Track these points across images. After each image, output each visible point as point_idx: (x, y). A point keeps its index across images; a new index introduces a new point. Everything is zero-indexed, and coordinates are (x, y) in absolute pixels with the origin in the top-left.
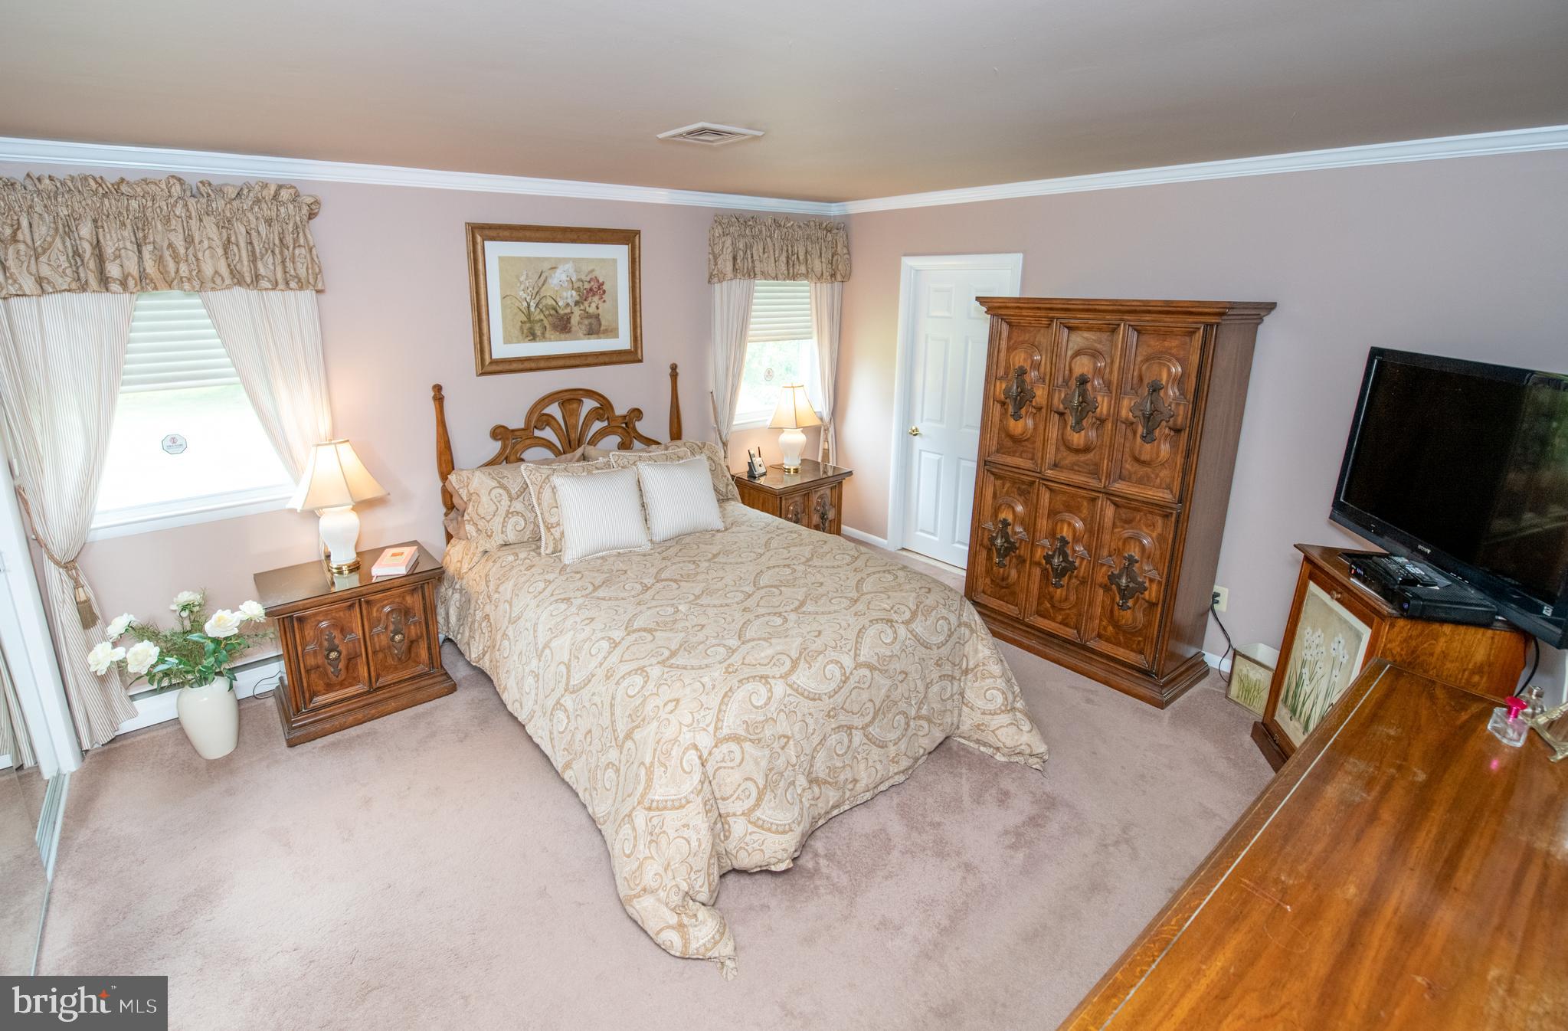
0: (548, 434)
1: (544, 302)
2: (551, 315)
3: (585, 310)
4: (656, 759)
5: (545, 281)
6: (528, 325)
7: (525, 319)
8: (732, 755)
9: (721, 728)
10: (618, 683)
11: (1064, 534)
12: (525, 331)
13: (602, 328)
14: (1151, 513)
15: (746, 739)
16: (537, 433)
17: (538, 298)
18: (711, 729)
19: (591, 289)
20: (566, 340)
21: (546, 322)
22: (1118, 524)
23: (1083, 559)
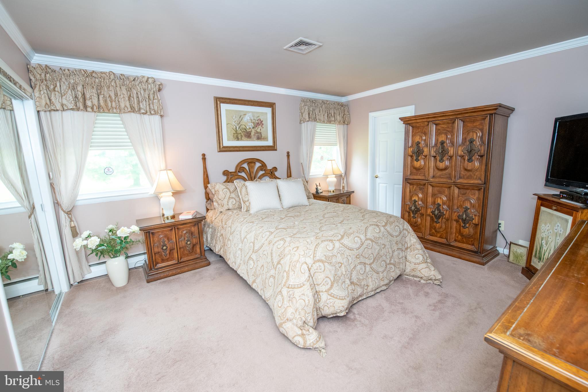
0: (243, 174)
1: (242, 126)
2: (244, 131)
3: (256, 130)
4: (290, 268)
5: (242, 119)
6: (236, 135)
7: (235, 132)
8: (320, 267)
9: (316, 257)
10: (273, 245)
11: (439, 202)
12: (235, 137)
13: (262, 137)
14: (473, 189)
15: (325, 262)
16: (240, 174)
17: (239, 125)
18: (312, 257)
19: (258, 123)
20: (249, 141)
21: (242, 134)
22: (460, 195)
23: (447, 211)
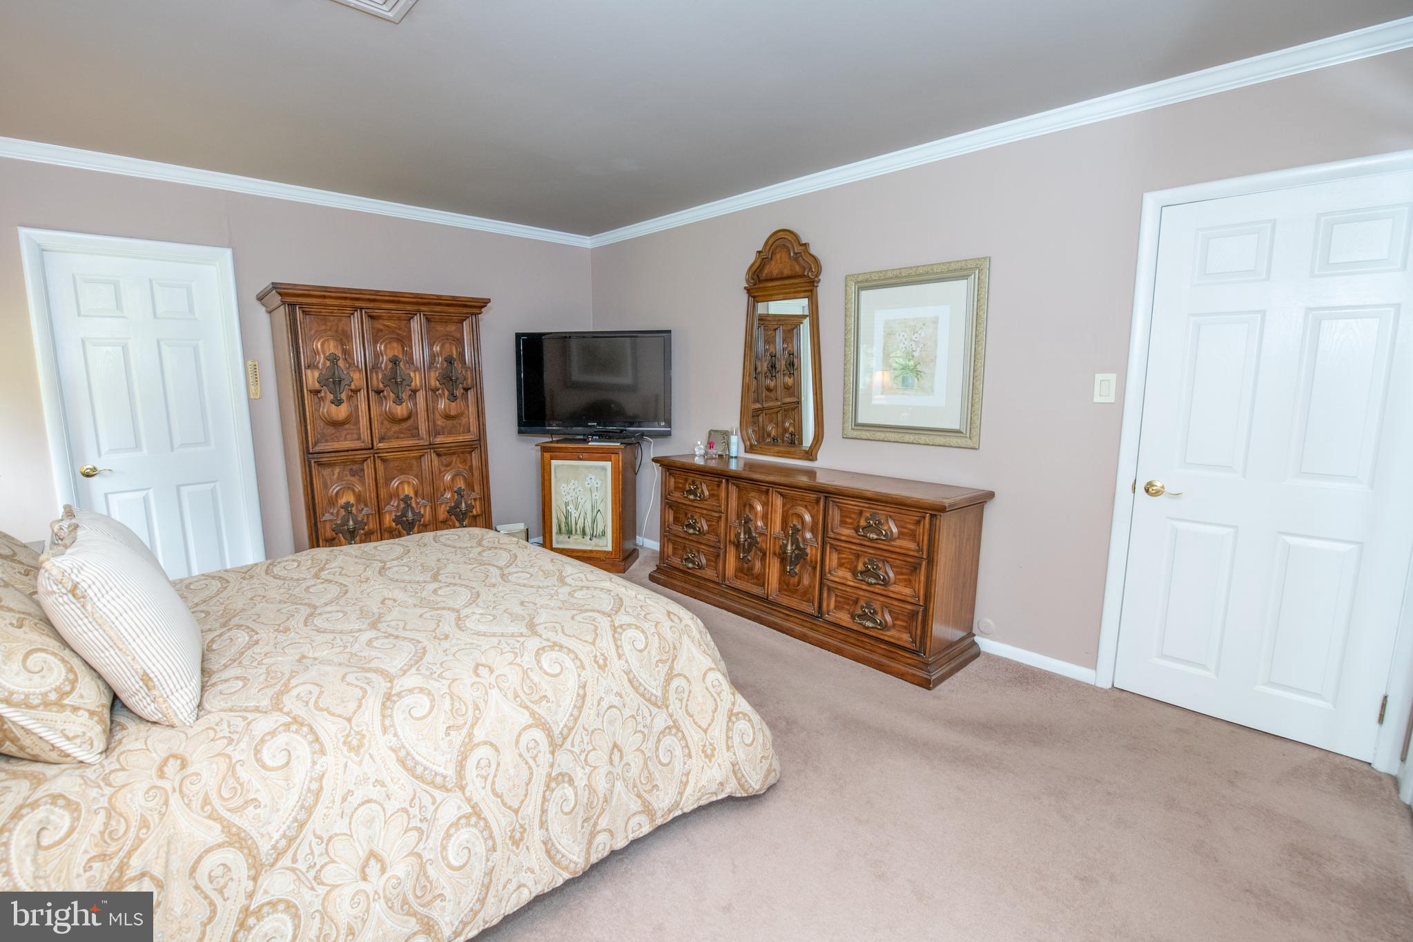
11: (406, 493)
14: (463, 453)
22: (442, 469)
